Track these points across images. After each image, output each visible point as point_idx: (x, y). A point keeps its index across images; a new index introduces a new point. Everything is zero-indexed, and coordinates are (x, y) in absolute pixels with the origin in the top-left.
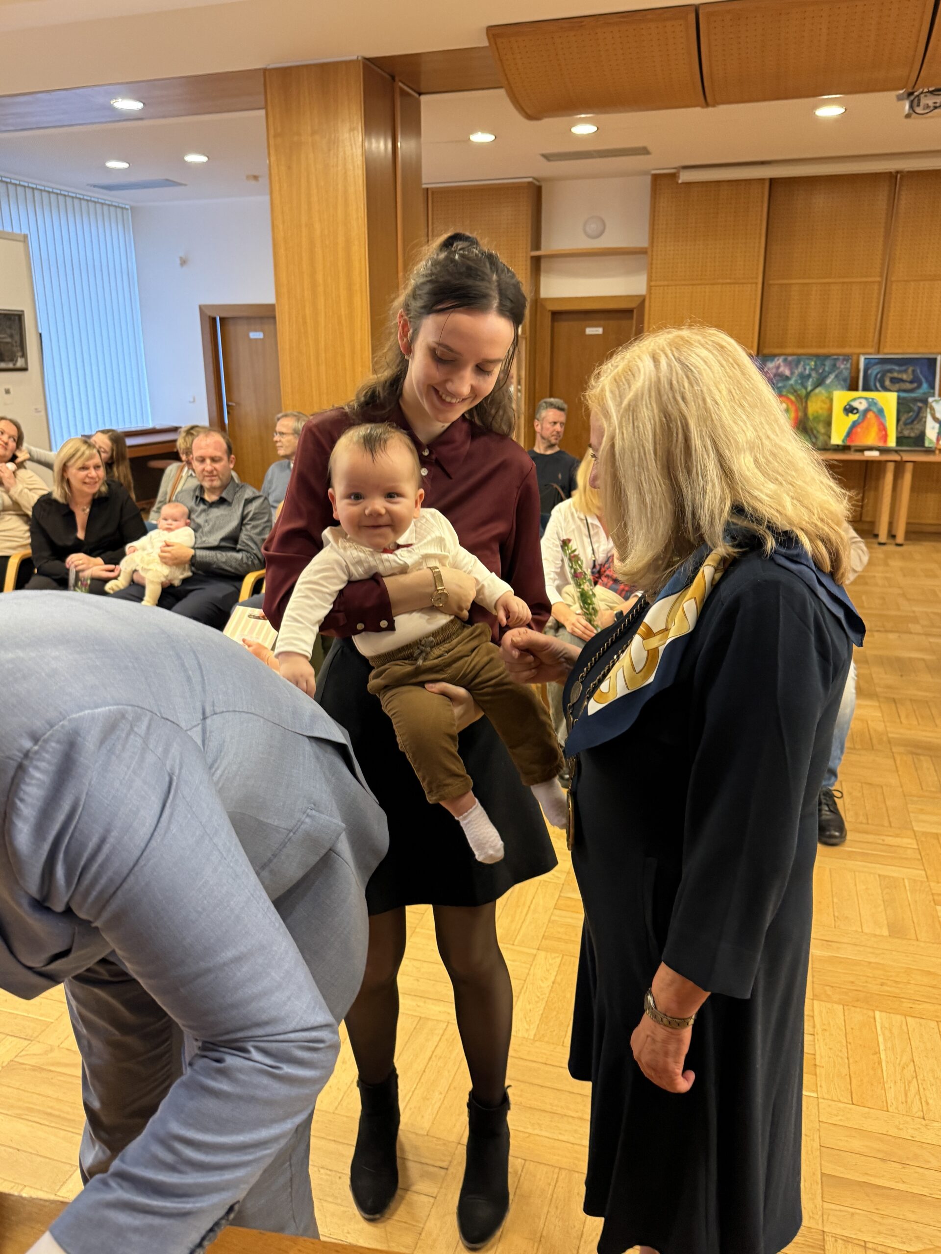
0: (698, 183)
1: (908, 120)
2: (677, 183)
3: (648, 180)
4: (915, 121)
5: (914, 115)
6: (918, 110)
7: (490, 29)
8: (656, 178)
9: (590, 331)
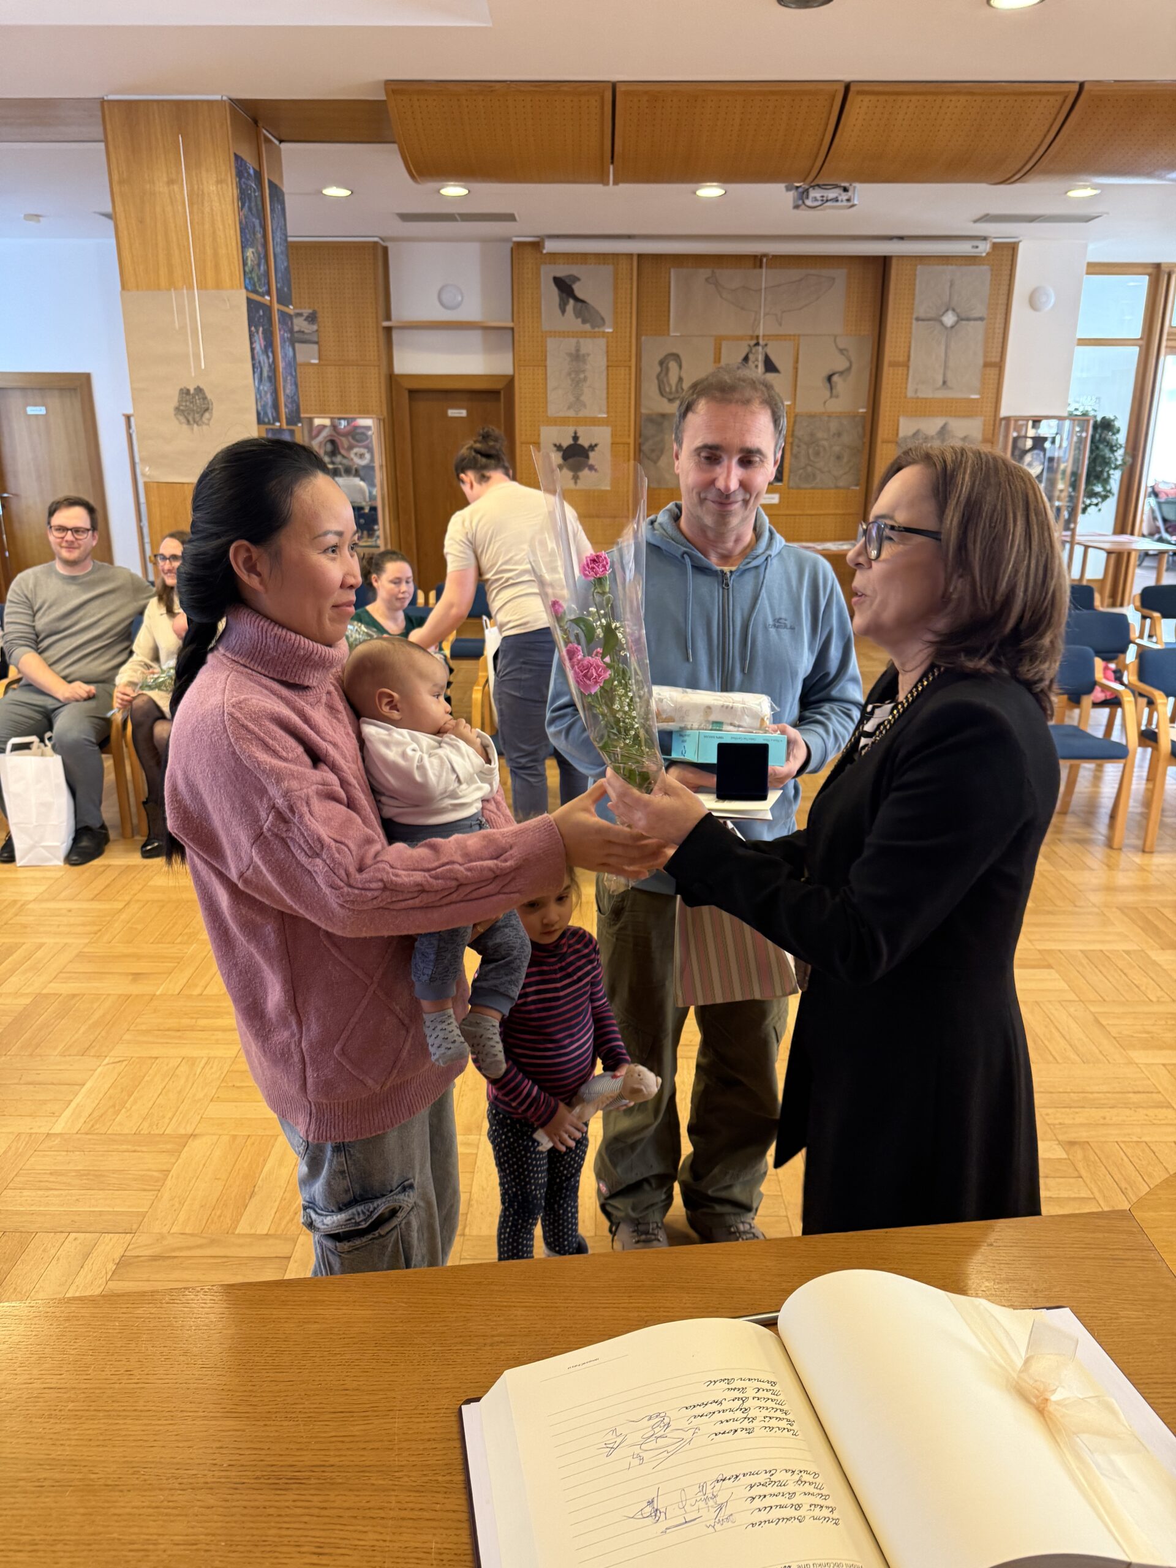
0: (564, 254)
1: (796, 211)
2: (541, 252)
3: (510, 245)
4: (803, 213)
5: (803, 206)
6: (809, 202)
7: (388, 83)
8: (519, 244)
9: (452, 413)
